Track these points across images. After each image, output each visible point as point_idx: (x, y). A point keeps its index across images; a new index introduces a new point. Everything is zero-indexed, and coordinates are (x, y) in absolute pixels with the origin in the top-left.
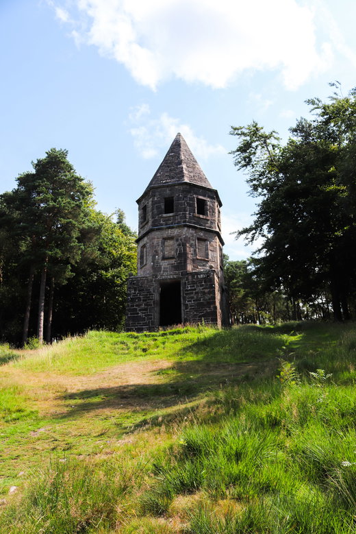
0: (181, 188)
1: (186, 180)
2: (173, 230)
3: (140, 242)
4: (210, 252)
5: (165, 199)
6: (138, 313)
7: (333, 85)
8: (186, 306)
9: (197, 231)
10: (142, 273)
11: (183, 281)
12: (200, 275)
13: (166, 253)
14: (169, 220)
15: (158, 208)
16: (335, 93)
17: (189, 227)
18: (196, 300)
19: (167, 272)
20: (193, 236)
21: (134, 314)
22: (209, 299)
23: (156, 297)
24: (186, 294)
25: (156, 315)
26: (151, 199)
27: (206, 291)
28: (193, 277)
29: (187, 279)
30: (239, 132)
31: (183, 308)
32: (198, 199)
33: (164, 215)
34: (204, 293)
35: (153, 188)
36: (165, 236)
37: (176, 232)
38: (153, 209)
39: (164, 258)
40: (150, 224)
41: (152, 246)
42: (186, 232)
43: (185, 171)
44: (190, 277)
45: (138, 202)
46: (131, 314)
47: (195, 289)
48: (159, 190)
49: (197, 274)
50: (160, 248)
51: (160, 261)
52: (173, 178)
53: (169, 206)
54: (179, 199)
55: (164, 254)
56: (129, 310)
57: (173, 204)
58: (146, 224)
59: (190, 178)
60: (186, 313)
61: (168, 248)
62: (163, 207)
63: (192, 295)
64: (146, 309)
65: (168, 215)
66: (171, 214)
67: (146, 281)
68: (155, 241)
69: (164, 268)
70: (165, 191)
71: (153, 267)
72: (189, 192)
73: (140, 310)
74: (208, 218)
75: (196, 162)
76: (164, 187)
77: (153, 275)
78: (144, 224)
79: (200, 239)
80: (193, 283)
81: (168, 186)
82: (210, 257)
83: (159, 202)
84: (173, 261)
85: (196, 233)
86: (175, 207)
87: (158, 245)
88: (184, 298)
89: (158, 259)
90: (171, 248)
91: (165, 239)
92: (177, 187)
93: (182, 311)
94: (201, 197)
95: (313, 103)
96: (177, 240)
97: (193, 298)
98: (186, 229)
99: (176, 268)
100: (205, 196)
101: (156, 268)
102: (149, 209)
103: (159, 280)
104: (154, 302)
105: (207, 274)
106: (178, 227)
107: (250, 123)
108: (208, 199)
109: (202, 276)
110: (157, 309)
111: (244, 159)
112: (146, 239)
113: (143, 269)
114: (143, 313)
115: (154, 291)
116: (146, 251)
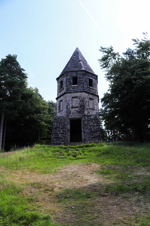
0: (81, 73)
1: (83, 69)
2: (77, 93)
3: (59, 99)
4: (95, 105)
5: (73, 77)
6: (59, 135)
7: (144, 34)
8: (85, 132)
9: (89, 94)
10: (60, 114)
11: (83, 119)
12: (92, 116)
13: (73, 105)
14: (75, 88)
15: (69, 82)
16: (145, 38)
17: (86, 92)
18: (90, 129)
19: (74, 114)
20: (87, 97)
21: (56, 135)
22: (97, 129)
23: (69, 127)
24: (85, 126)
25: (68, 137)
26: (66, 77)
27: (95, 125)
28: (88, 117)
29: (85, 118)
30: (104, 50)
31: (83, 133)
32: (89, 79)
33: (73, 86)
34: (94, 126)
35: (67, 72)
36: (73, 96)
37: (78, 94)
38: (66, 82)
39: (72, 107)
40: (65, 90)
41: (66, 101)
42: (84, 95)
43: (82, 65)
44: (86, 118)
45: (57, 79)
46: (55, 135)
47: (89, 124)
48: (70, 73)
49: (90, 116)
50: (70, 102)
51: (70, 109)
52: (77, 68)
53: (75, 81)
54: (80, 78)
55: (72, 105)
56: (54, 133)
57: (77, 80)
58: (62, 90)
59: (85, 68)
60: (85, 136)
61: (75, 102)
62: (72, 81)
63: (87, 127)
64: (63, 133)
65: (75, 86)
66: (76, 85)
67: (63, 119)
68: (68, 99)
69: (73, 112)
70: (73, 74)
71: (67, 112)
72: (85, 75)
73: (60, 134)
74: (94, 89)
75: (86, 61)
76: (72, 72)
77: (67, 116)
78: (61, 90)
79: (90, 99)
80: (88, 120)
81: (74, 72)
82: (95, 108)
83: (70, 79)
84: (77, 109)
85: (89, 95)
86: (78, 82)
87: (70, 101)
88: (84, 128)
89: (69, 108)
90: (76, 103)
91: (73, 98)
92: (79, 72)
93: (83, 135)
94: (90, 78)
95: (135, 41)
96: (80, 98)
97: (88, 128)
98: (84, 93)
99: (79, 112)
100: (92, 78)
101: (68, 112)
102: (64, 82)
103: (70, 119)
104: (67, 130)
105: (95, 116)
106: (80, 92)
107: (109, 47)
108: (94, 79)
109: (93, 117)
110: (69, 133)
111: (105, 64)
112: (62, 97)
113: (60, 113)
114: (61, 135)
115: (67, 124)
116: (63, 104)
